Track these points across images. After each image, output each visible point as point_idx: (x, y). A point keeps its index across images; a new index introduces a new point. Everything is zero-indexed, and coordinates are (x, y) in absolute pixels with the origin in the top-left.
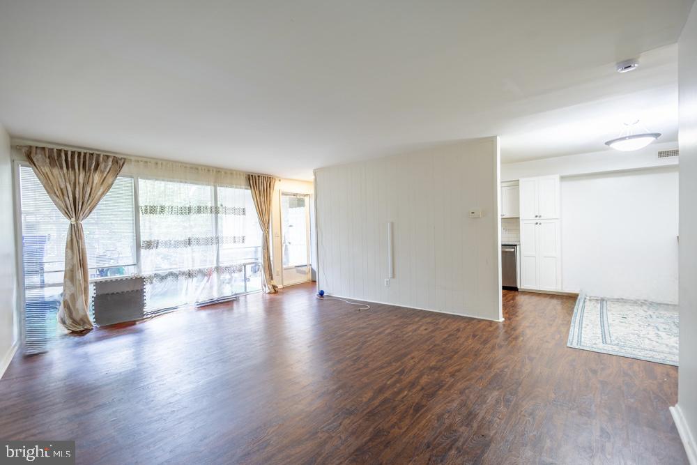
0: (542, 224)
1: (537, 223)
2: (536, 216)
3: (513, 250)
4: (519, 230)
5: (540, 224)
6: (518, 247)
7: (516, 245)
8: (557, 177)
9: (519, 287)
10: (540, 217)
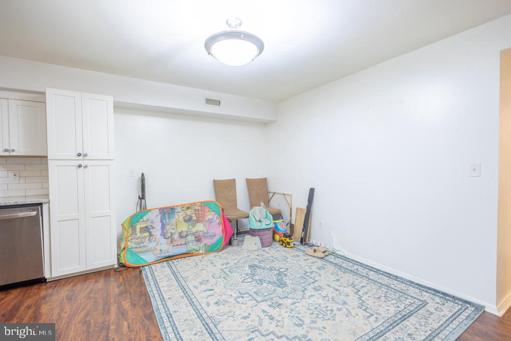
0: (90, 168)
1: (80, 166)
2: (79, 155)
3: (34, 213)
4: (47, 176)
5: (86, 167)
6: (45, 207)
7: (41, 204)
8: (110, 100)
9: (47, 275)
10: (85, 155)
